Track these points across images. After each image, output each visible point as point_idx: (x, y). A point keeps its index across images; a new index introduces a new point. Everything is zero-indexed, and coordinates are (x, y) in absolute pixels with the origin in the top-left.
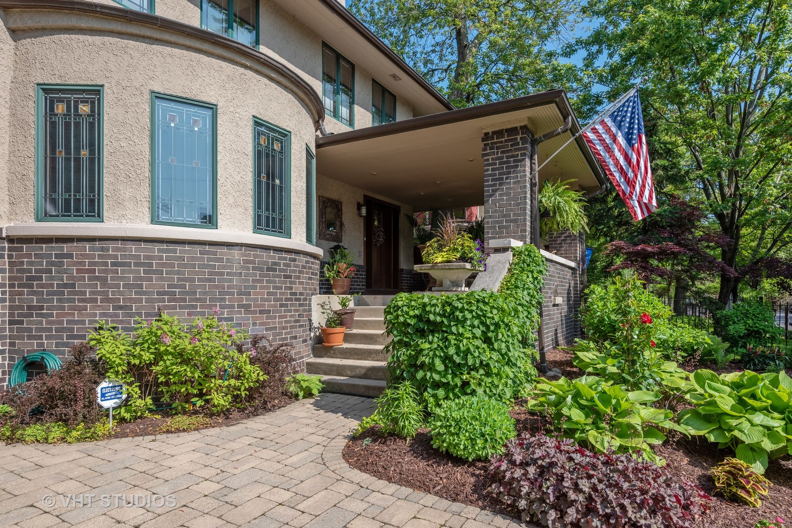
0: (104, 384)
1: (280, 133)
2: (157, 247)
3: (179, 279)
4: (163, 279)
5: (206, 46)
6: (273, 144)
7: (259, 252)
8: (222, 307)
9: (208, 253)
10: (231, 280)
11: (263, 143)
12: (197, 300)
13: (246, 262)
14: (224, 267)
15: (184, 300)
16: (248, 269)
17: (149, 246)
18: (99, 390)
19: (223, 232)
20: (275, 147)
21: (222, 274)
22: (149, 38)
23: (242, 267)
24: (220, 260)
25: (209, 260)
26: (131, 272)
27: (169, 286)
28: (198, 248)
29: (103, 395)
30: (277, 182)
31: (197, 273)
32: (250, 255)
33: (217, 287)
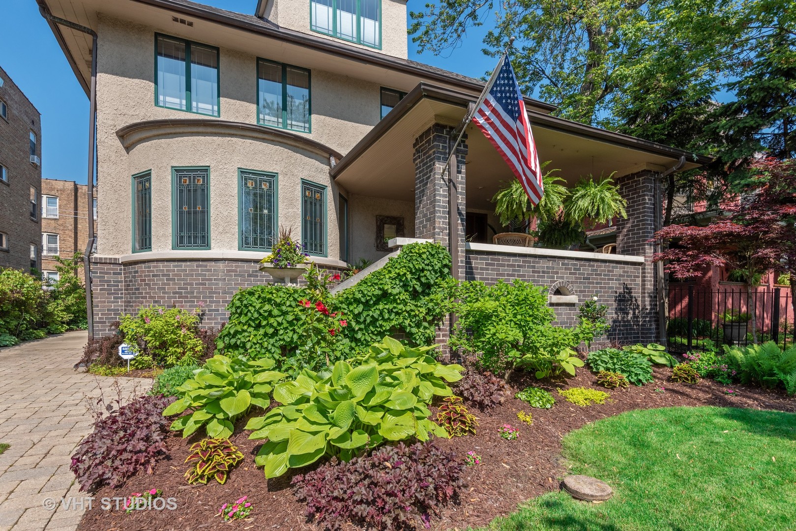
0: (123, 345)
1: (267, 176)
2: (172, 264)
3: (184, 284)
4: (175, 284)
5: (201, 129)
6: (260, 185)
7: (240, 264)
8: (211, 302)
9: (201, 266)
10: (217, 284)
11: (250, 186)
12: (195, 297)
13: (229, 271)
14: (212, 275)
15: (187, 297)
16: (231, 276)
17: (168, 264)
18: (120, 348)
19: (215, 252)
20: (263, 187)
21: (211, 280)
22: (171, 133)
23: (226, 275)
24: (210, 270)
25: (202, 270)
26: (160, 280)
27: (179, 288)
28: (195, 264)
29: (123, 351)
30: (266, 211)
31: (194, 280)
32: (232, 266)
33: (208, 289)
